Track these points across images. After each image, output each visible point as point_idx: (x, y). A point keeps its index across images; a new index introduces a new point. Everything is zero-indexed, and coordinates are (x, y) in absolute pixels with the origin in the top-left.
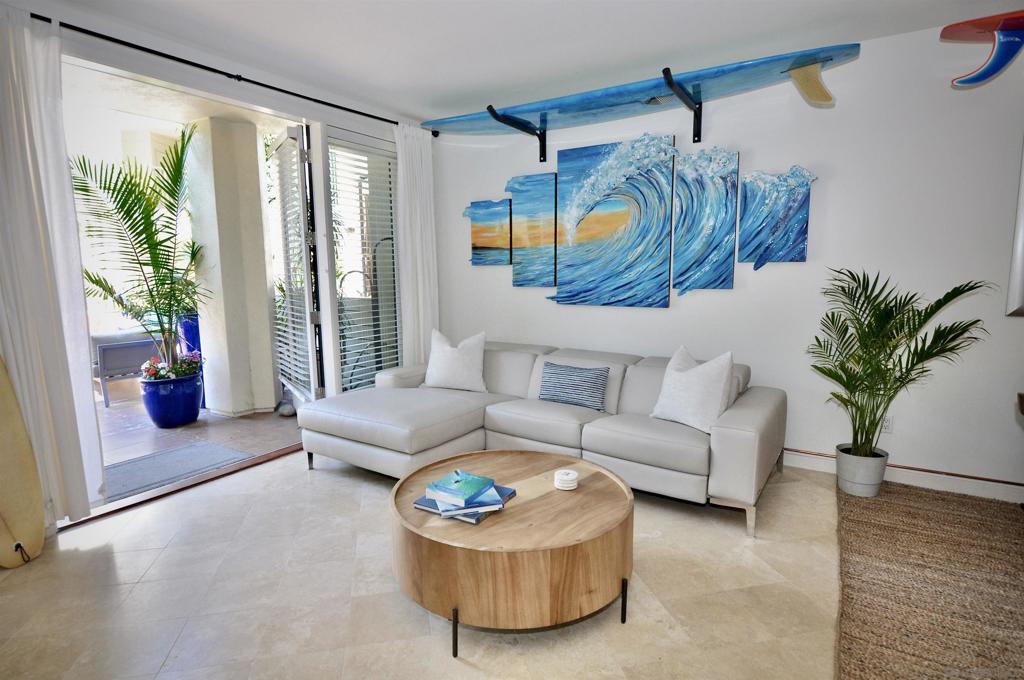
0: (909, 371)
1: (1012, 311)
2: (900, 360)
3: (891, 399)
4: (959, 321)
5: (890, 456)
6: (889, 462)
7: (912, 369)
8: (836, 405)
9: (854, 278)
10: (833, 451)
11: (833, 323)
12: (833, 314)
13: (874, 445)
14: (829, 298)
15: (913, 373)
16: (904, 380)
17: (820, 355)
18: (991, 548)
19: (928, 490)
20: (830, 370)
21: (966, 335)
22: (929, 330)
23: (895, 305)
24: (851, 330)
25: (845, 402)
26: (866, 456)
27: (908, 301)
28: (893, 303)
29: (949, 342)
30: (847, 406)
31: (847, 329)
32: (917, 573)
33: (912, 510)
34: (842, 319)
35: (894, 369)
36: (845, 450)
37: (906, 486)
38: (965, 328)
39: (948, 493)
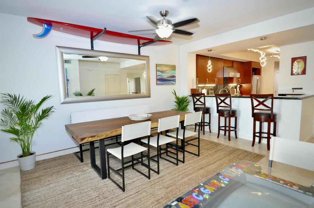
0: (36, 125)
1: (62, 102)
2: (33, 122)
3: (32, 135)
4: (48, 107)
5: (36, 153)
6: (37, 155)
7: (37, 124)
8: (13, 142)
9: (10, 96)
10: (16, 158)
11: (6, 113)
12: (6, 110)
13: (30, 151)
14: (3, 104)
15: (38, 125)
16: (35, 128)
17: (4, 125)
18: (67, 169)
19: (50, 159)
20: (8, 130)
21: (51, 111)
22: (40, 111)
23: (26, 105)
24: (14, 115)
25: (16, 140)
26: (28, 156)
27: (31, 103)
28: (26, 104)
29: (46, 114)
30: (17, 141)
31: (12, 114)
32: (47, 188)
33: (46, 167)
34: (10, 111)
35: (31, 125)
36: (21, 156)
37: (44, 160)
38: (50, 109)
39: (56, 157)
